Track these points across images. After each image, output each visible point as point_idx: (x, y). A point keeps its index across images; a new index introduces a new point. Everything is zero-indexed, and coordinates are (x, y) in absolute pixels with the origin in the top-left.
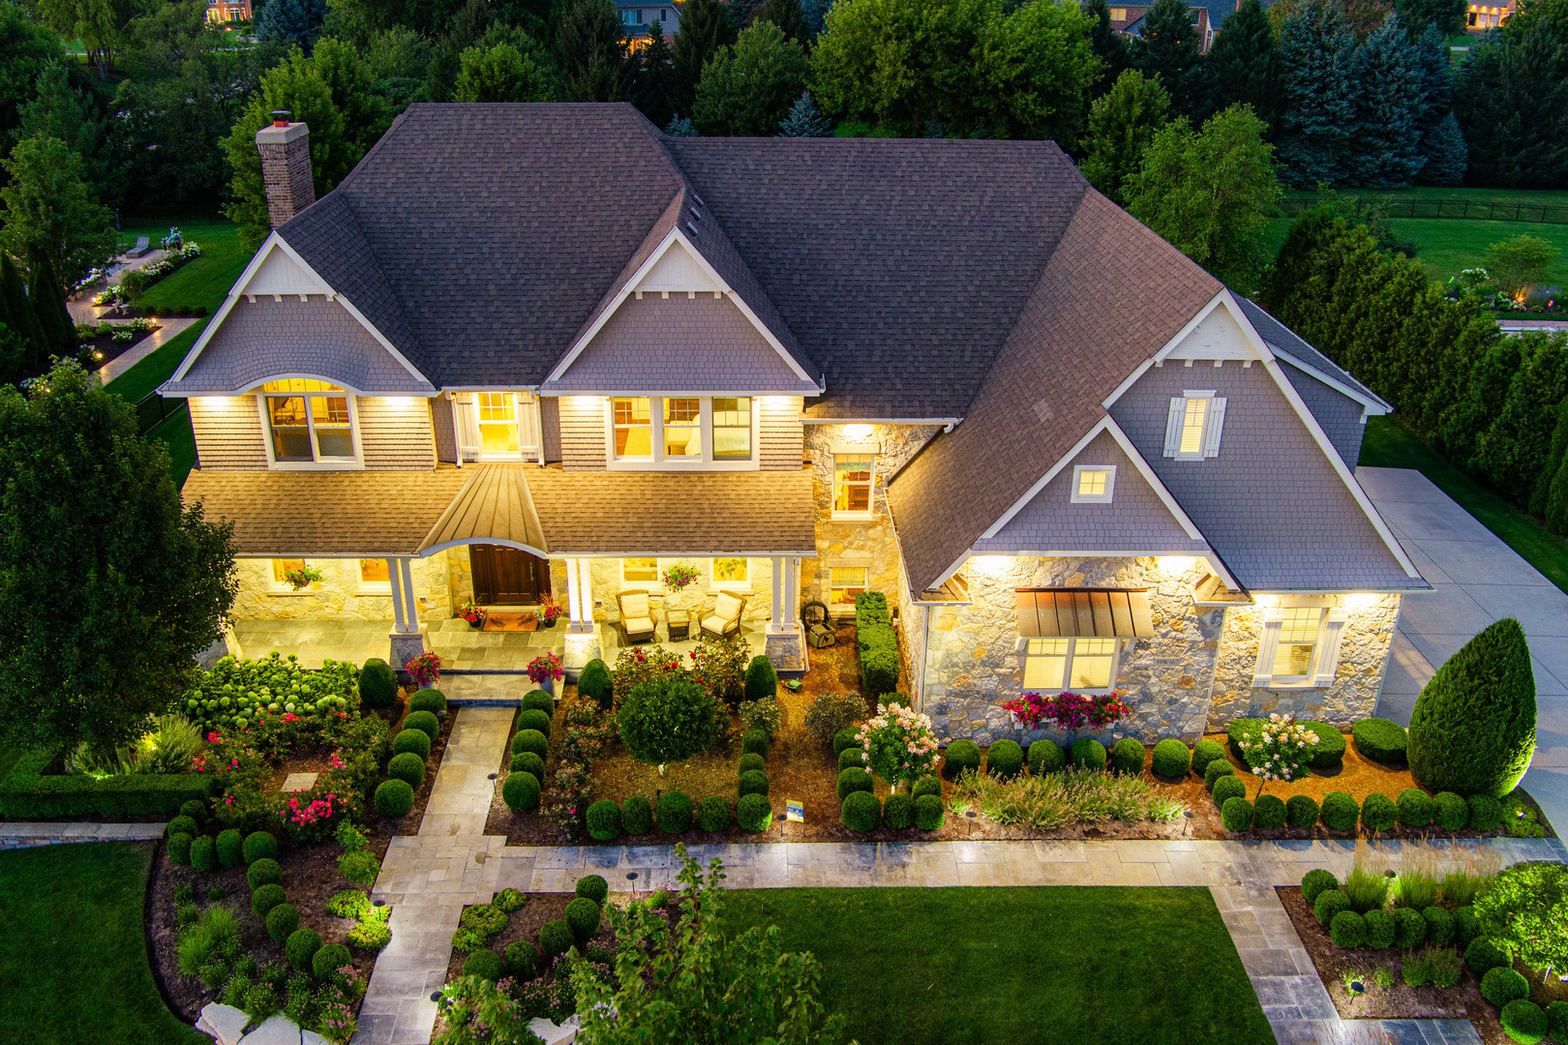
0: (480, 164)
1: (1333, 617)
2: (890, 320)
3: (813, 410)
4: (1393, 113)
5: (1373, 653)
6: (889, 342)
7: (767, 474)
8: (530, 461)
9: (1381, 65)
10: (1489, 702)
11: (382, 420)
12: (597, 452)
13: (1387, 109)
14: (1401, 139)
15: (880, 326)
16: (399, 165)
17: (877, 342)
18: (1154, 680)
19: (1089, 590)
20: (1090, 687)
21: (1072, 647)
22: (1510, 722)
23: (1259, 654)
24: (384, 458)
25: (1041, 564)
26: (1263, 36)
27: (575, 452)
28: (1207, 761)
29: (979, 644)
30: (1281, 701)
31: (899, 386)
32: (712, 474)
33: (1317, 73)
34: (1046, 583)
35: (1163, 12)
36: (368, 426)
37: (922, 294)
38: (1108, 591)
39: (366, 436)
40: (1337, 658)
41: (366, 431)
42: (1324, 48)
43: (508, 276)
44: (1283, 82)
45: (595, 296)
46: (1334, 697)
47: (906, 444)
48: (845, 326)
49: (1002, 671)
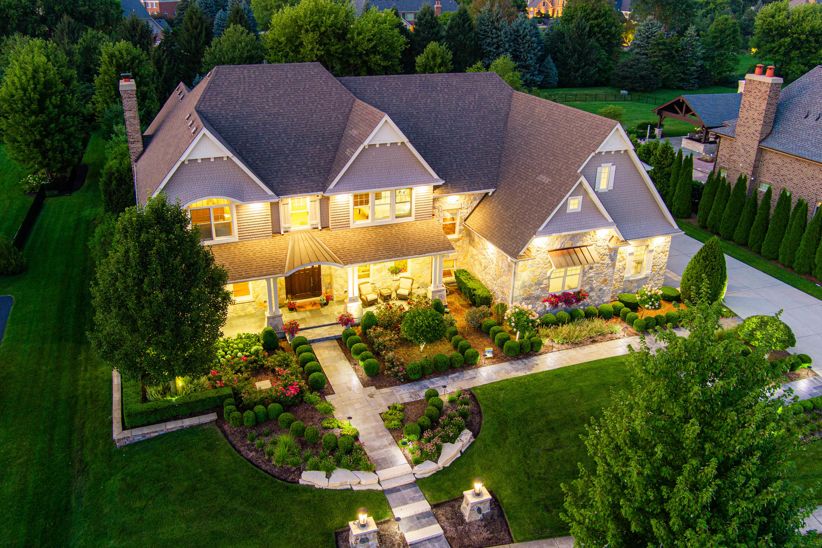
0: (260, 94)
1: (650, 248)
2: (455, 151)
3: (437, 191)
4: (528, 57)
5: (663, 261)
6: (458, 160)
7: (418, 222)
8: (314, 228)
9: (520, 36)
10: (713, 269)
11: (248, 216)
12: (346, 220)
13: (525, 55)
14: (532, 68)
15: (452, 154)
16: (221, 96)
17: (453, 161)
18: (594, 282)
19: (573, 248)
20: (571, 289)
21: (566, 272)
22: (721, 275)
23: (626, 267)
24: (248, 234)
25: (557, 239)
26: (470, 25)
27: (337, 221)
28: (620, 310)
29: (535, 276)
30: (633, 285)
31: (467, 178)
32: (396, 225)
33: (495, 40)
34: (558, 247)
35: (425, 15)
36: (241, 219)
37: (464, 139)
38: (579, 247)
39: (239, 225)
40: (652, 264)
41: (240, 222)
42: (495, 28)
43: (291, 144)
44: (481, 45)
45: (334, 150)
46: (650, 280)
47: (471, 203)
48: (438, 155)
49: (542, 286)
